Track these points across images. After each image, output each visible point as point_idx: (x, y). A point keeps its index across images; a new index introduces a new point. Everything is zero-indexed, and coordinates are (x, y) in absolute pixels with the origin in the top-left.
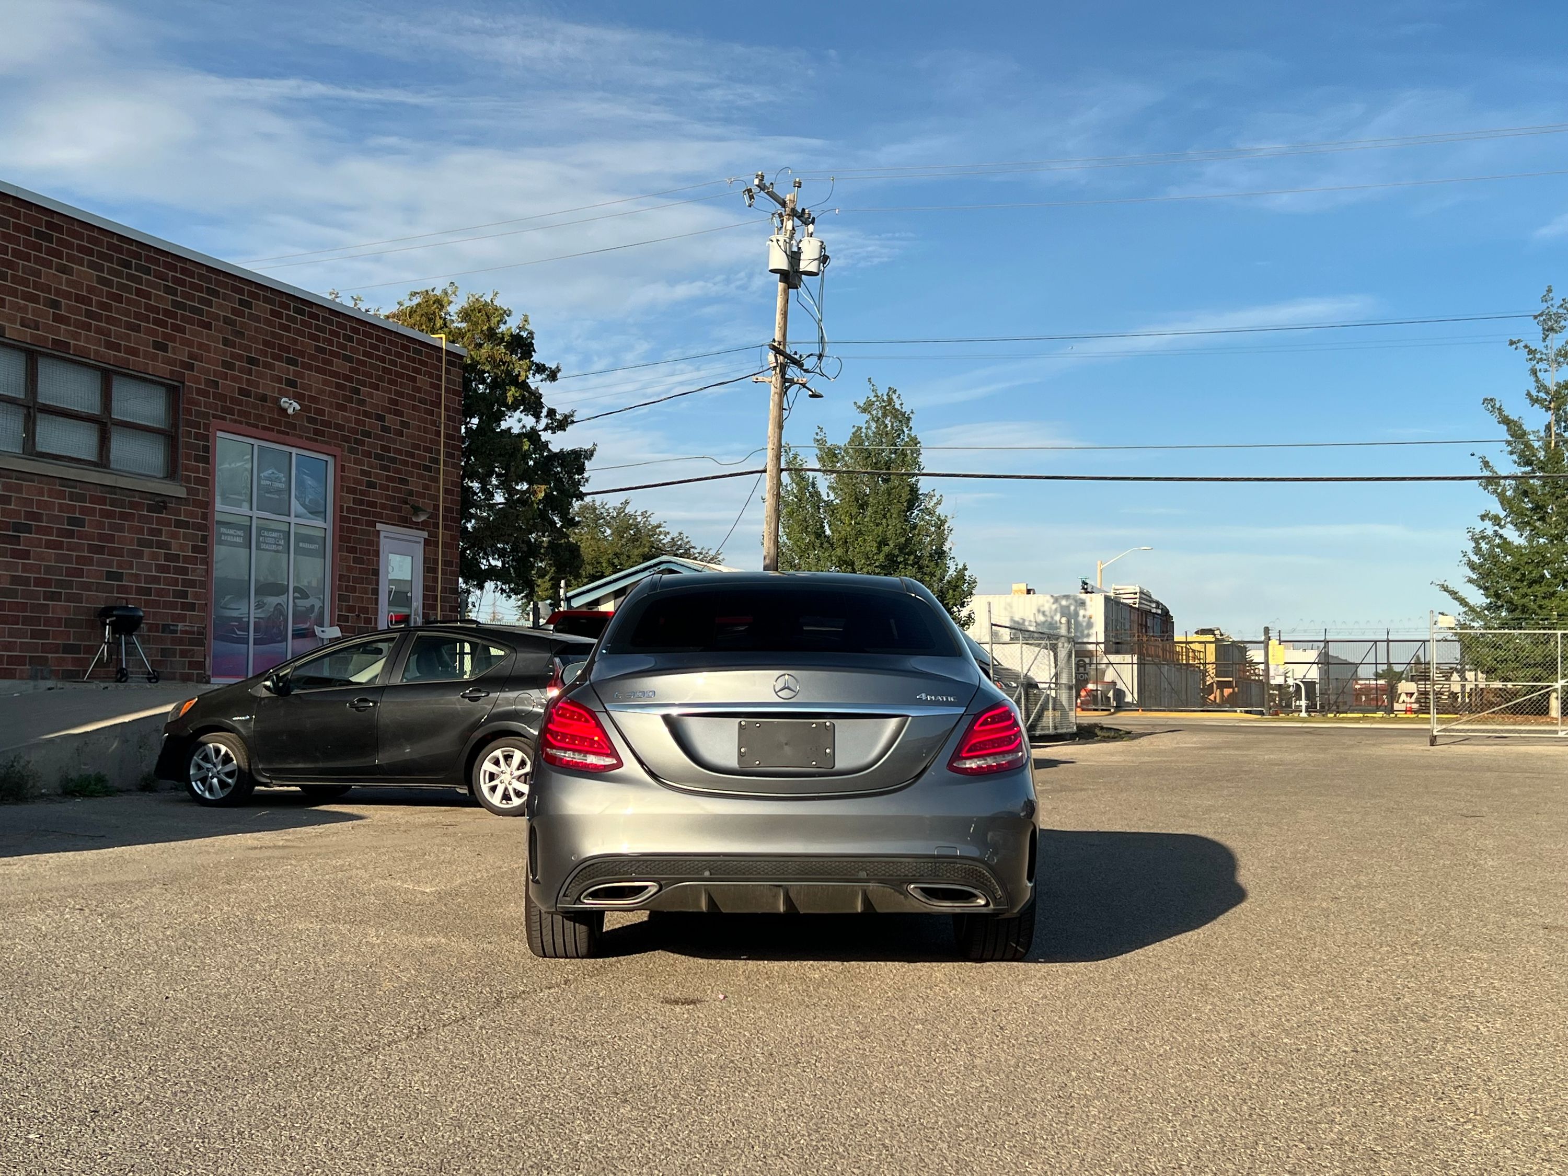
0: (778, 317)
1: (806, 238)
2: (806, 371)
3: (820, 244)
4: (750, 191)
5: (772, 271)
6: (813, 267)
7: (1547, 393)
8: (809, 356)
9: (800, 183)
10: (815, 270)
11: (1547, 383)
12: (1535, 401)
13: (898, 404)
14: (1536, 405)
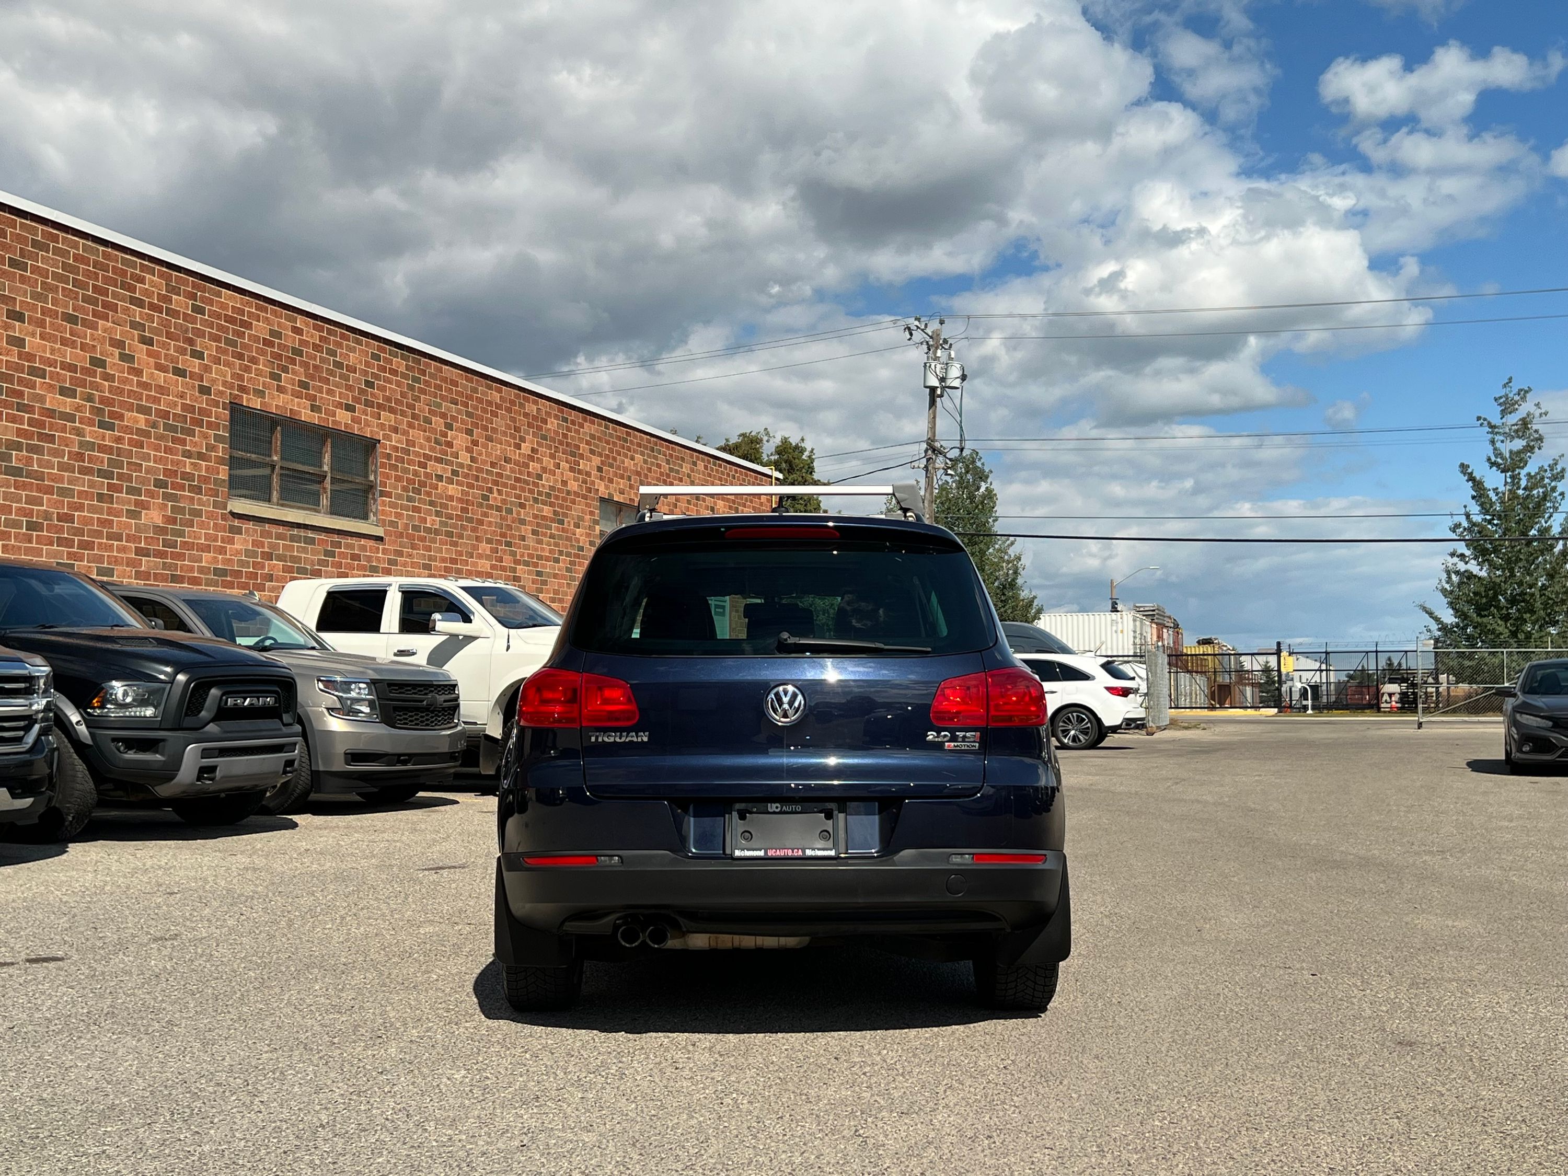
1: (951, 361)
2: (951, 460)
3: (961, 365)
4: (909, 329)
5: (925, 387)
6: (956, 383)
7: (1502, 458)
8: (952, 449)
10: (958, 386)
11: (1503, 451)
12: (1493, 464)
13: (979, 464)
14: (1494, 468)
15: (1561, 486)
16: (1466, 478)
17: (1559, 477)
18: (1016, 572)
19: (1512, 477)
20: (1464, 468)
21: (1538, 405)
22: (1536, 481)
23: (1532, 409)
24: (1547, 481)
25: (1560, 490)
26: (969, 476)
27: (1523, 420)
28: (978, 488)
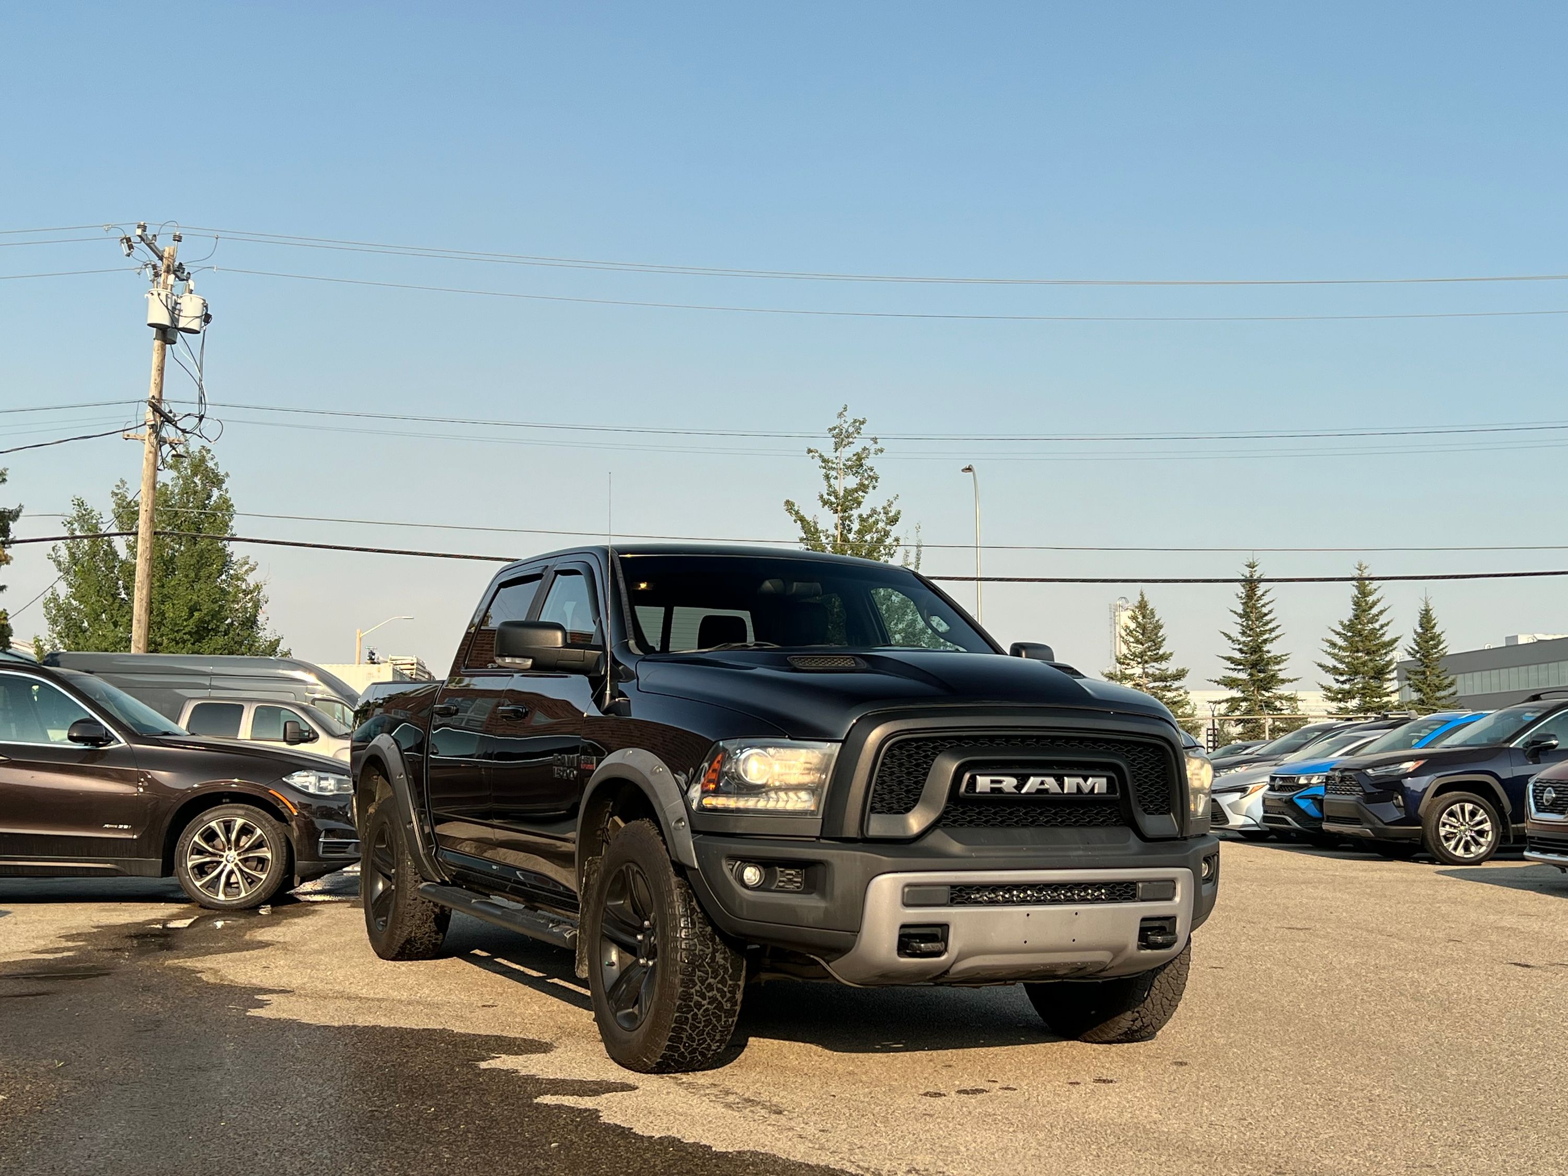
0: (154, 373)
1: (188, 294)
2: (184, 431)
3: (202, 302)
4: (128, 240)
5: (151, 325)
6: (195, 325)
7: (835, 497)
8: (186, 416)
9: (180, 237)
10: (197, 329)
12: (825, 503)
13: (211, 464)
14: (826, 507)
15: (895, 531)
16: (794, 518)
17: (893, 521)
18: (257, 606)
19: (843, 519)
20: (789, 505)
21: (875, 440)
22: (866, 526)
23: (869, 444)
24: (881, 525)
25: (893, 535)
26: (197, 480)
27: (857, 454)
28: (209, 497)
